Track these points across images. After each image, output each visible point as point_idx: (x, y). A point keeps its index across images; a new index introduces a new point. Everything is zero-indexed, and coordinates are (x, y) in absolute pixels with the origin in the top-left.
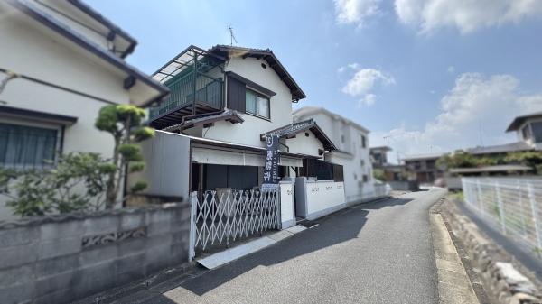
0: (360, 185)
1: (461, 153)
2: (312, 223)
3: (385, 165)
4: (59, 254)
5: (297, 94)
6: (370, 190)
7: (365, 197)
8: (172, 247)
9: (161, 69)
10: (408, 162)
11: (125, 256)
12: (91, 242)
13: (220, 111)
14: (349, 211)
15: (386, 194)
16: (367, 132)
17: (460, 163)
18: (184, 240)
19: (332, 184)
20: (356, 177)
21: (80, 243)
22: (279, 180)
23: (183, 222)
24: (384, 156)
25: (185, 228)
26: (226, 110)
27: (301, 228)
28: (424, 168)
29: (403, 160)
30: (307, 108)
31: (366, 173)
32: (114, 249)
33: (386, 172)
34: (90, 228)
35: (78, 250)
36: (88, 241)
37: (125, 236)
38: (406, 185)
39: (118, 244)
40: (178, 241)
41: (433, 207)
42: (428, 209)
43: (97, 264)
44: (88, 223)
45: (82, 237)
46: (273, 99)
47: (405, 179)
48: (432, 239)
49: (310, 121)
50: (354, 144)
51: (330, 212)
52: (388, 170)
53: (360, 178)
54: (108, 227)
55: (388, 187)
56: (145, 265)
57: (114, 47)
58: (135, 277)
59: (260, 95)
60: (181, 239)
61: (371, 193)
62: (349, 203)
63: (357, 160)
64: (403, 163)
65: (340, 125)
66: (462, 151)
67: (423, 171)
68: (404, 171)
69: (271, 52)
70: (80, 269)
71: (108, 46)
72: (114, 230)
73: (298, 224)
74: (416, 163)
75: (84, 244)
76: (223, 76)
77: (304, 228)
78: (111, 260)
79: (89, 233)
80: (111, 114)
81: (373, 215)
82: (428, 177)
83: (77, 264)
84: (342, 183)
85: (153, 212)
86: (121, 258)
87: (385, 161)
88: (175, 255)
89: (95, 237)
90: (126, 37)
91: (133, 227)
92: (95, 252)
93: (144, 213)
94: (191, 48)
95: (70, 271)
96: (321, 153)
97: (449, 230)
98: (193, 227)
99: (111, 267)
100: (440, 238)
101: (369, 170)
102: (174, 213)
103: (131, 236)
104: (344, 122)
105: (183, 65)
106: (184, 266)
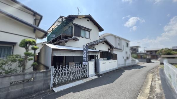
0: (125, 61)
1: (167, 49)
2: (102, 75)
3: (137, 52)
4: (2, 87)
5: (100, 29)
6: (129, 62)
7: (127, 65)
8: (44, 84)
9: (54, 24)
10: (147, 52)
11: (26, 87)
12: (13, 83)
13: (71, 37)
14: (118, 70)
15: (136, 64)
16: (129, 41)
17: (167, 53)
18: (48, 82)
19: (112, 61)
20: (123, 57)
21: (10, 84)
22: (88, 61)
23: (48, 76)
24: (138, 49)
25: (49, 78)
26: (73, 36)
27: (96, 77)
28: (154, 54)
29: (146, 51)
30: (106, 33)
31: (128, 56)
32: (22, 85)
33: (137, 55)
34: (13, 79)
35: (9, 86)
36: (12, 83)
37: (26, 81)
38: (145, 60)
39: (23, 84)
40: (46, 82)
41: (151, 71)
42: (149, 71)
43: (15, 90)
44: (12, 77)
45: (10, 82)
46: (91, 31)
47: (144, 58)
48: (142, 86)
49: (104, 39)
50: (123, 46)
51: (110, 71)
52: (139, 55)
53: (125, 58)
54: (20, 79)
55: (137, 61)
56: (33, 90)
57: (36, 18)
58: (30, 94)
59: (86, 30)
60: (47, 81)
61: (130, 63)
62: (120, 67)
63: (124, 52)
64: (145, 52)
65: (118, 39)
66: (167, 48)
67: (153, 55)
68: (145, 55)
69: (90, 16)
70: (9, 91)
71: (34, 18)
72: (22, 79)
73: (95, 75)
74: (151, 52)
75: (11, 84)
76: (72, 25)
77: (97, 77)
78: (20, 89)
79: (13, 80)
80: (23, 42)
81: (127, 72)
82: (155, 57)
83: (8, 90)
84: (116, 60)
85: (37, 73)
86: (24, 88)
87: (138, 51)
88: (45, 87)
89: (15, 82)
90: (39, 15)
91: (29, 78)
92: (15, 86)
93: (33, 74)
94: (61, 17)
95: (6, 92)
96: (109, 50)
97: (152, 82)
98: (52, 78)
99: (21, 91)
100: (146, 86)
101: (129, 55)
102: (45, 73)
103: (28, 81)
104: (119, 38)
105: (60, 22)
106: (48, 90)
